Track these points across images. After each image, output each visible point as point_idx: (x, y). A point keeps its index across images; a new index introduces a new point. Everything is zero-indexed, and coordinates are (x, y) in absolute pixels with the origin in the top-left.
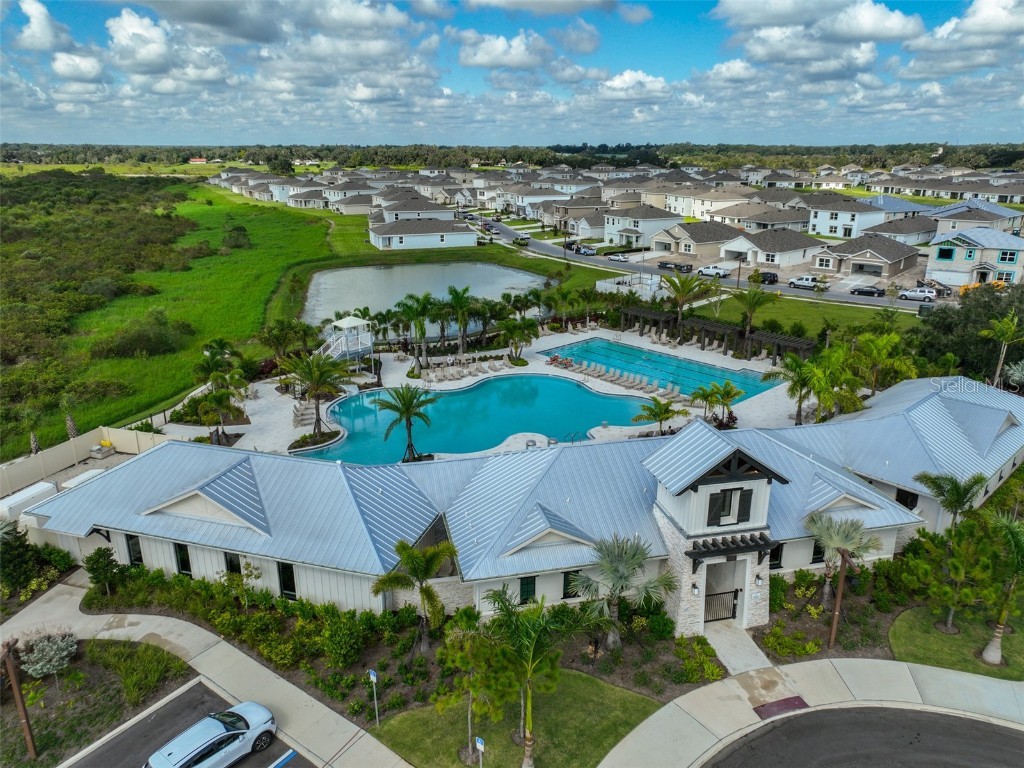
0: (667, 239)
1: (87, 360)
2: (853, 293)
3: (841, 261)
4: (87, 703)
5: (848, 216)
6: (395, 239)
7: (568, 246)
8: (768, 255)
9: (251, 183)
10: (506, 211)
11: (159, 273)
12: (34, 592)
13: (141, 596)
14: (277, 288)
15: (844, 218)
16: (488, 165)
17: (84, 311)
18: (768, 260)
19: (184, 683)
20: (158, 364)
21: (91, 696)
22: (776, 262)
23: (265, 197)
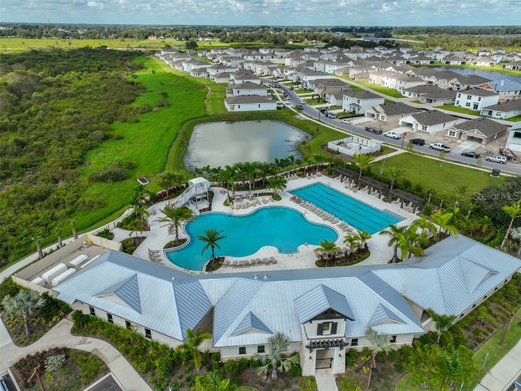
0: (373, 112)
1: (87, 183)
2: (462, 155)
3: (461, 134)
4: (69, 381)
5: (477, 98)
6: (236, 106)
7: (323, 111)
8: (423, 127)
9: (174, 60)
10: (298, 83)
11: (124, 124)
12: (54, 322)
13: (93, 330)
14: (176, 137)
15: (475, 99)
16: (297, 42)
17: (89, 150)
18: (423, 129)
19: (104, 375)
20: (116, 187)
21: (71, 378)
22: (427, 130)
23: (180, 69)
